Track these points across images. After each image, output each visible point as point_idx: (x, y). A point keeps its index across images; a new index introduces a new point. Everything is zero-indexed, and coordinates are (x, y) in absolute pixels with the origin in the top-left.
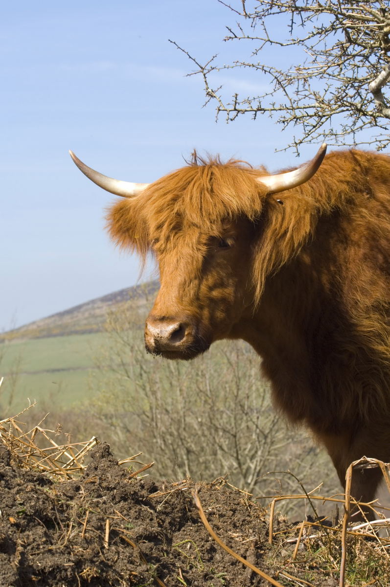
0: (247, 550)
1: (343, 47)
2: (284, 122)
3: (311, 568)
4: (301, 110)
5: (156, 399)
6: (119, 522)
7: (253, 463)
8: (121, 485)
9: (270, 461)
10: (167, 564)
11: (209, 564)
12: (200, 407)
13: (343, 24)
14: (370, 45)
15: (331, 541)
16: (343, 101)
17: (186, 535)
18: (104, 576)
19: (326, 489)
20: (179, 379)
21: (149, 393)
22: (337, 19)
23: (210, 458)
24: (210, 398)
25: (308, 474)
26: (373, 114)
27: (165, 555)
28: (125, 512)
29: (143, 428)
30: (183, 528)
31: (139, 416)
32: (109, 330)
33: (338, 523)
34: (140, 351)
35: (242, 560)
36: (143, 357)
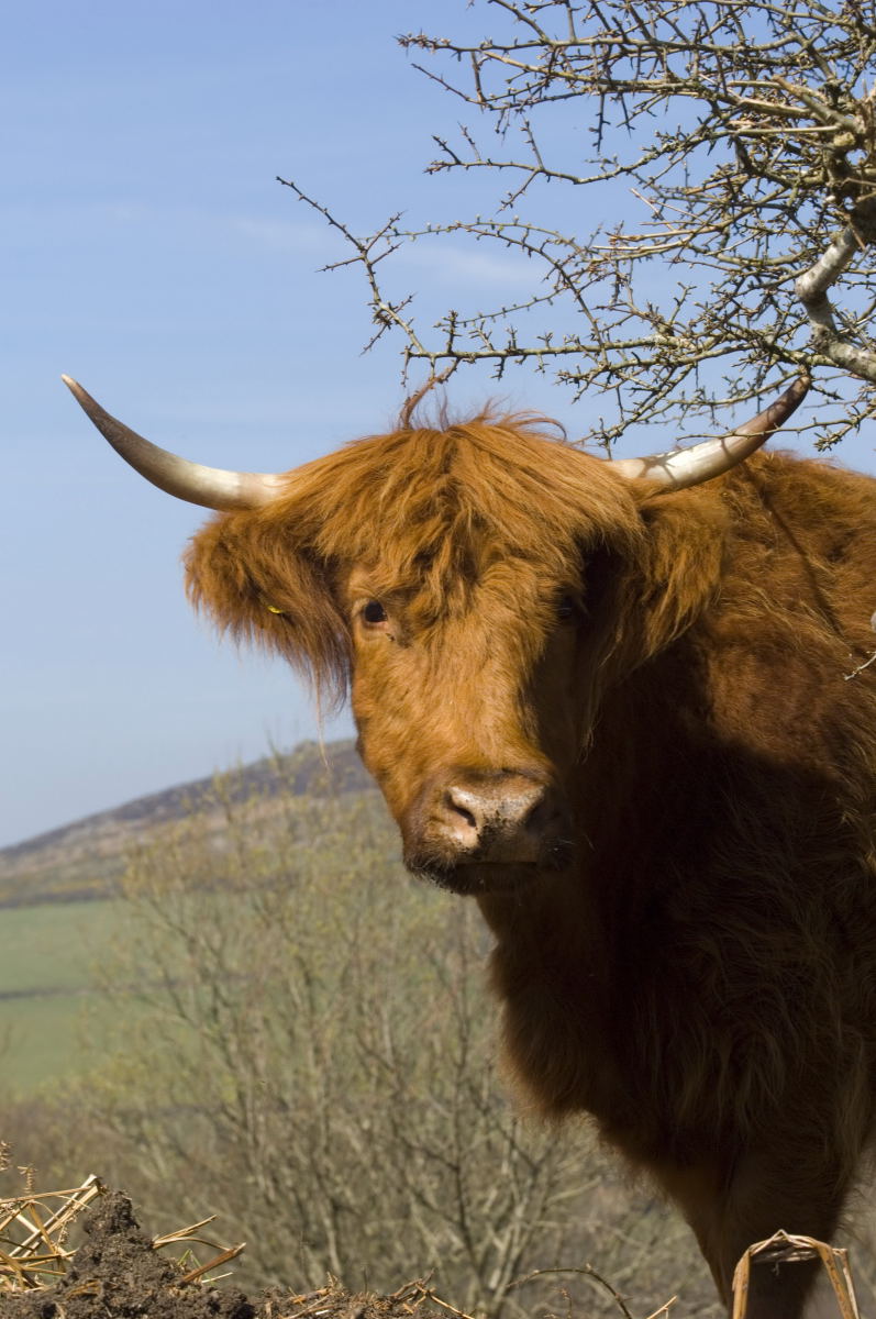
1: (729, 183)
2: (577, 380)
4: (623, 350)
5: (255, 1072)
7: (501, 1238)
8: (160, 1303)
9: (545, 1231)
12: (365, 1094)
13: (731, 127)
14: (797, 178)
16: (731, 325)
19: (691, 1305)
20: (311, 1022)
21: (238, 1061)
22: (716, 112)
23: (390, 1224)
24: (394, 1071)
25: (645, 1264)
26: (805, 357)
29: (220, 1146)
31: (208, 1114)
32: (132, 893)
34: (212, 949)
36: (220, 965)
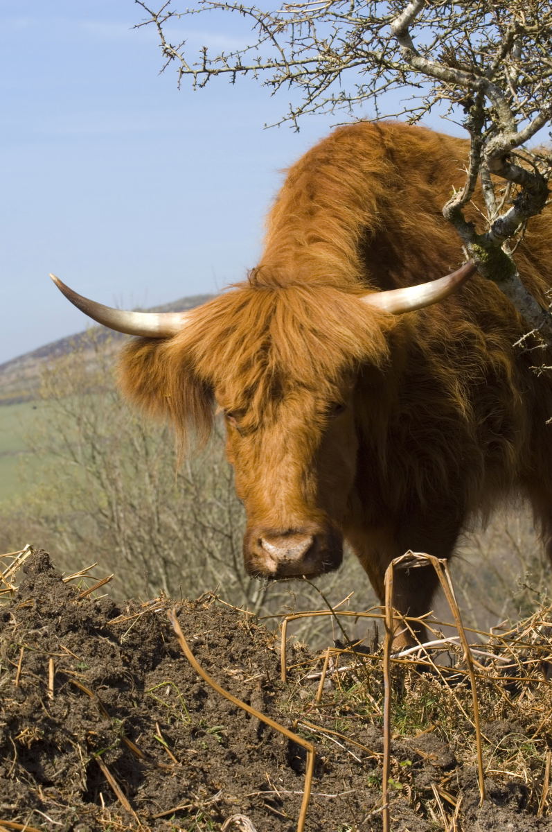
0: (250, 692)
2: (273, 83)
3: (343, 713)
4: (298, 66)
5: (117, 490)
6: (67, 661)
8: (68, 609)
10: (138, 717)
11: (197, 714)
12: (179, 500)
15: (369, 674)
16: (357, 50)
17: (163, 675)
18: (50, 738)
19: (364, 606)
20: (147, 461)
21: (107, 483)
23: (196, 570)
24: (194, 485)
25: (337, 585)
26: (399, 66)
27: (135, 704)
28: (75, 647)
29: (100, 533)
30: (159, 666)
31: (93, 516)
32: (45, 396)
33: (378, 647)
34: (90, 423)
35: (244, 706)
36: (95, 432)
